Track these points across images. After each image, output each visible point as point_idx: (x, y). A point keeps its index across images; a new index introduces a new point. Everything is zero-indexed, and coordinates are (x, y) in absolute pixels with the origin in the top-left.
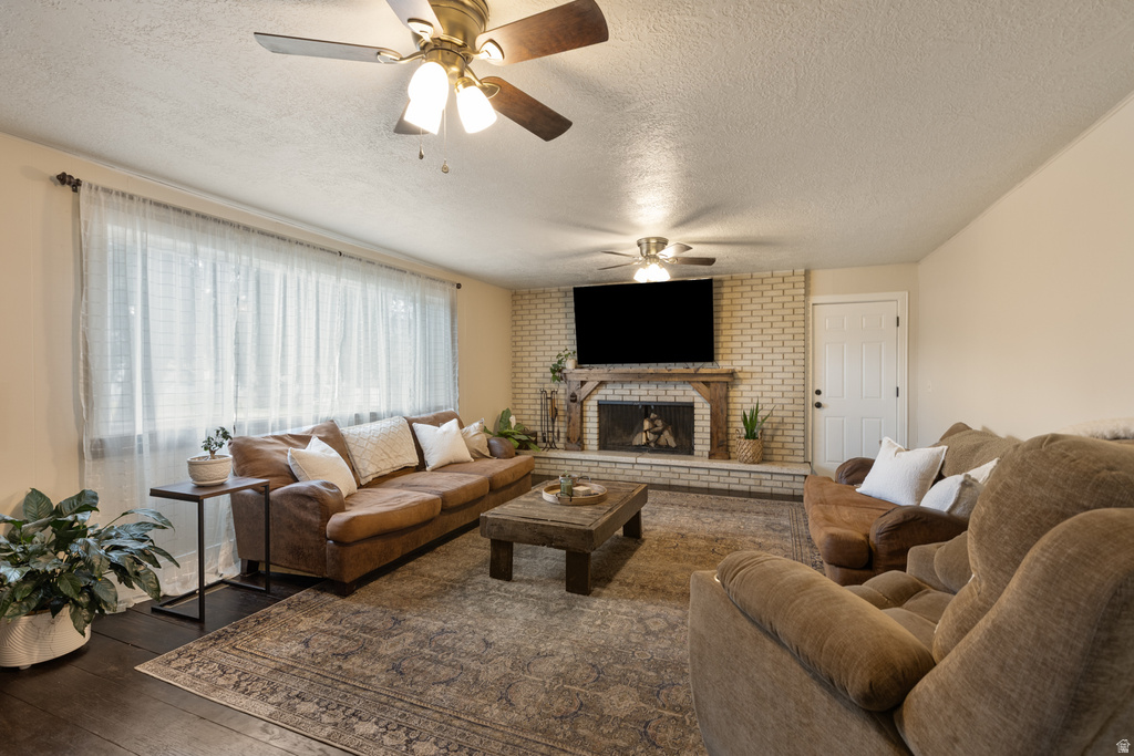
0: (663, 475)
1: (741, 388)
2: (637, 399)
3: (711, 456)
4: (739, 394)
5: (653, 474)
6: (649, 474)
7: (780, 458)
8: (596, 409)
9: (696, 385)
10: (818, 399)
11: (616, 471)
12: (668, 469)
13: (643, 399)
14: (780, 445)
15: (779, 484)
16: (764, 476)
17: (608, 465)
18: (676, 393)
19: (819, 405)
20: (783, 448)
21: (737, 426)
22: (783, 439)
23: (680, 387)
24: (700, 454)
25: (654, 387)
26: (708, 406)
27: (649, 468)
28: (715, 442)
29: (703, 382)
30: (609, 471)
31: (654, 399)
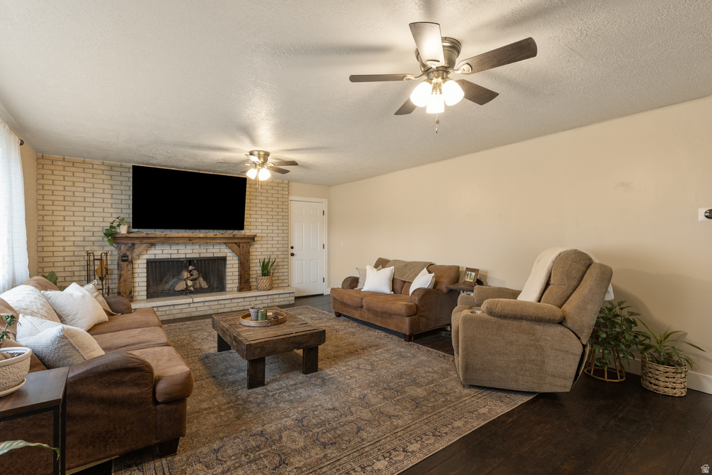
0: (213, 307)
1: (256, 246)
2: (183, 256)
3: (240, 289)
4: (254, 250)
5: (206, 308)
6: (202, 309)
7: (276, 285)
8: (145, 266)
9: (230, 245)
10: (293, 251)
11: (174, 312)
12: (216, 303)
13: (188, 256)
14: (276, 278)
15: (282, 299)
16: (275, 297)
17: (167, 308)
18: (214, 251)
19: (292, 255)
20: (278, 279)
21: (256, 269)
22: (278, 274)
23: (216, 247)
24: (231, 290)
25: (197, 247)
26: (236, 258)
27: (202, 304)
28: (243, 281)
29: (235, 243)
30: (168, 313)
31: (197, 256)
